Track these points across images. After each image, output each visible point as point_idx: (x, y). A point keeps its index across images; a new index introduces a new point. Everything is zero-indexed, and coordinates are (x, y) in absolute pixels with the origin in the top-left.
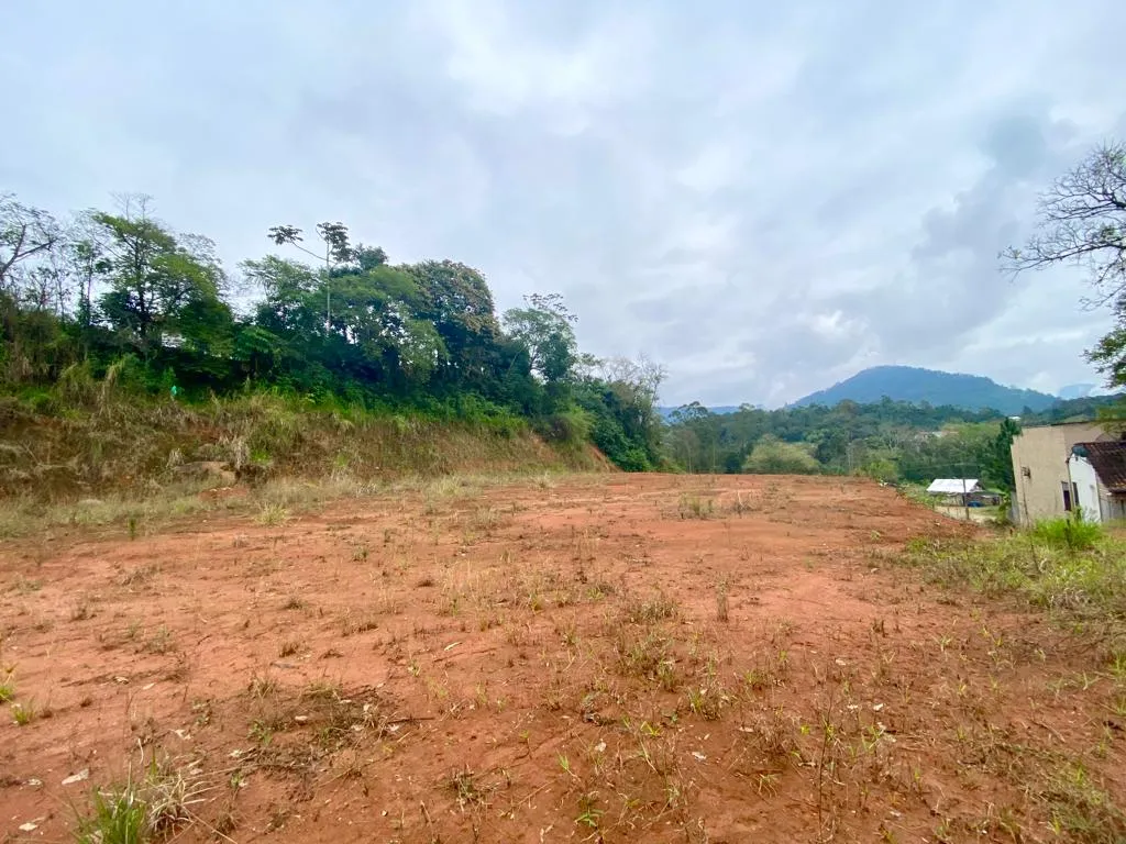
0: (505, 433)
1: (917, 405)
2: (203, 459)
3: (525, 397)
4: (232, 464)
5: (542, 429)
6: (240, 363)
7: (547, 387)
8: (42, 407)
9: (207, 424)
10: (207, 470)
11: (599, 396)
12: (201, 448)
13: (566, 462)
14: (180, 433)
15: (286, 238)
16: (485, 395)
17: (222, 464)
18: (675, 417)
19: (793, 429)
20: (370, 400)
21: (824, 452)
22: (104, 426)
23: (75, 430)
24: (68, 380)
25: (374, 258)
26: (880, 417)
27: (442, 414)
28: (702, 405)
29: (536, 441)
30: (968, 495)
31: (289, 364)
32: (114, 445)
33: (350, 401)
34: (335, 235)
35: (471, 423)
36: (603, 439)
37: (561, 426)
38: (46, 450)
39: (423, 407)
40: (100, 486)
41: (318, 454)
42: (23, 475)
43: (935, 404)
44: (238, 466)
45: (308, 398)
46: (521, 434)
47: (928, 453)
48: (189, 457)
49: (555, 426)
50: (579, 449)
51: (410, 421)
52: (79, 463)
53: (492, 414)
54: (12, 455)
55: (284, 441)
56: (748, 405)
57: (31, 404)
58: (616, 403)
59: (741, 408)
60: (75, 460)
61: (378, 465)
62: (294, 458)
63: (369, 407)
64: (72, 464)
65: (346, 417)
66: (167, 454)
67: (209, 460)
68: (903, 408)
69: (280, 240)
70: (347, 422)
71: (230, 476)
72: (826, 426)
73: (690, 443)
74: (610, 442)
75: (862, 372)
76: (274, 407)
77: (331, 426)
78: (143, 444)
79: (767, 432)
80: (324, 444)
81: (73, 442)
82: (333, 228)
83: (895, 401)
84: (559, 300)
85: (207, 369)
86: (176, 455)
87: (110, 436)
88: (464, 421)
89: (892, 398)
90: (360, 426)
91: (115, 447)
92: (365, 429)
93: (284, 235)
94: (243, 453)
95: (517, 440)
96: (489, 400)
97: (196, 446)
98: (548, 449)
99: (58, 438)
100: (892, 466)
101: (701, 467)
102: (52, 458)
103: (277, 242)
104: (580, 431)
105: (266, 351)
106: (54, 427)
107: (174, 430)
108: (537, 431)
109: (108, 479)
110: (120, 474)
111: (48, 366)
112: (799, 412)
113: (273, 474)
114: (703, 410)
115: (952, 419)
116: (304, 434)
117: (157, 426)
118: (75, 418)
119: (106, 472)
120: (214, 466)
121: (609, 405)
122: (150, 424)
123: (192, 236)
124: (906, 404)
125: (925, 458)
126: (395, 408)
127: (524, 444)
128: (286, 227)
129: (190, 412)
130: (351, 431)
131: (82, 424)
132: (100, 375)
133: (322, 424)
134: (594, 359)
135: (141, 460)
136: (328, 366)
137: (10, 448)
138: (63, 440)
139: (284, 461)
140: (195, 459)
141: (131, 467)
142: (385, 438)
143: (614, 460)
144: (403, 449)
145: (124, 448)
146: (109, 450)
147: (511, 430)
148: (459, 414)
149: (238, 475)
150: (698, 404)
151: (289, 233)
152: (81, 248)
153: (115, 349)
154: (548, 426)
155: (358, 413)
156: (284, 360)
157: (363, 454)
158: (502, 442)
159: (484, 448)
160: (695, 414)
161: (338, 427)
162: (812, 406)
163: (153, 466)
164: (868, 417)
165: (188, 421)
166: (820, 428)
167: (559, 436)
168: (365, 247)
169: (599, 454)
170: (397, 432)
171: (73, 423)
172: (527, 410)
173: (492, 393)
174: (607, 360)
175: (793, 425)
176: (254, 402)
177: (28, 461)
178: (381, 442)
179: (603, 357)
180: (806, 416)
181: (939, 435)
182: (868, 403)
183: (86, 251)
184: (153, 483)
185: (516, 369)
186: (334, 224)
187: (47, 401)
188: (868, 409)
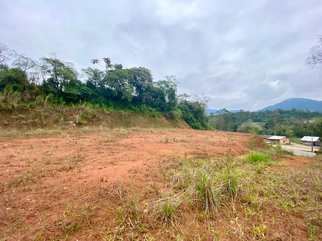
0: (154, 116)
1: (305, 111)
2: (69, 120)
3: (162, 106)
4: (75, 122)
5: (166, 116)
6: (81, 96)
7: (169, 103)
8: (31, 106)
9: (71, 111)
10: (69, 123)
11: (187, 106)
12: (68, 118)
13: (172, 125)
14: (64, 113)
15: (96, 62)
16: (149, 105)
17: (73, 122)
18: (218, 113)
19: (258, 118)
20: (115, 106)
21: (268, 126)
22: (45, 111)
23: (38, 112)
24: (37, 100)
25: (119, 67)
26: (291, 115)
27: (135, 110)
28: (227, 109)
29: (164, 119)
30: (315, 142)
31: (94, 96)
32: (47, 116)
33: (110, 106)
34: (107, 61)
35: (143, 113)
36: (187, 119)
37: (172, 115)
38: (31, 117)
39: (130, 108)
40: (43, 126)
41: (99, 120)
42: (25, 122)
43: (312, 111)
44: (77, 122)
45: (98, 105)
46: (159, 117)
47: (306, 127)
48: (65, 120)
49: (170, 114)
50: (177, 121)
51: (126, 112)
52: (38, 120)
53: (151, 111)
54: (23, 118)
55: (90, 116)
56: (242, 110)
57: (28, 106)
58: (192, 108)
59: (240, 110)
60: (38, 119)
61: (115, 124)
62: (93, 121)
63: (115, 108)
64: (37, 120)
65: (108, 111)
66: (60, 119)
67: (70, 120)
68: (300, 112)
69: (94, 63)
70: (108, 112)
71: (74, 125)
72: (270, 117)
73: (222, 121)
74: (189, 120)
75: (287, 100)
76: (88, 108)
77: (103, 113)
78: (55, 116)
79: (250, 119)
80: (101, 117)
81: (37, 115)
82: (106, 59)
83: (297, 110)
84: (174, 78)
85: (72, 97)
86: (62, 119)
87: (46, 114)
88: (142, 113)
89: (296, 109)
90: (112, 113)
91: (48, 116)
92: (113, 114)
93: (95, 61)
94: (79, 119)
95: (157, 118)
96: (151, 107)
97: (67, 117)
98: (167, 121)
99: (34, 114)
100: (291, 131)
101: (225, 129)
102: (32, 119)
103: (93, 63)
104: (177, 116)
105: (87, 93)
106: (34, 111)
107: (62, 113)
108: (165, 116)
109: (45, 124)
110: (48, 123)
111: (34, 96)
112: (261, 112)
113: (86, 125)
114: (227, 111)
115: (317, 116)
116: (96, 115)
117: (58, 112)
118: (38, 109)
119: (45, 123)
120: (71, 122)
121: (190, 109)
122: (57, 111)
123: (68, 63)
124: (301, 111)
125: (304, 129)
126: (122, 109)
127: (159, 120)
128: (95, 59)
129: (67, 108)
130: (109, 114)
131: (40, 111)
132: (44, 99)
133: (101, 112)
134: (187, 95)
135: (54, 120)
136: (104, 96)
137: (22, 116)
138: (35, 114)
139: (90, 122)
140: (67, 120)
141: (51, 121)
142: (118, 117)
143: (190, 125)
144: (123, 120)
145: (50, 117)
146: (46, 117)
147: (156, 116)
148: (141, 110)
149: (77, 124)
150: (225, 109)
151: (96, 61)
152: (43, 67)
153: (49, 92)
154: (168, 115)
155: (111, 110)
156: (92, 95)
157: (111, 121)
158: (152, 119)
159: (147, 120)
160: (224, 112)
161: (105, 113)
162: (266, 111)
163: (56, 122)
164: (286, 115)
165: (66, 111)
166: (268, 118)
167: (171, 118)
168: (117, 64)
169: (185, 123)
170: (122, 115)
171: (38, 111)
172: (162, 110)
173: (152, 105)
174: (191, 95)
175: (259, 116)
176: (83, 106)
177: (26, 119)
178: (117, 118)
179: (190, 95)
180: (264, 114)
181: (310, 121)
182: (287, 110)
183: (44, 67)
184: (56, 126)
185: (159, 98)
186: (107, 58)
187: (32, 105)
188: (286, 112)
